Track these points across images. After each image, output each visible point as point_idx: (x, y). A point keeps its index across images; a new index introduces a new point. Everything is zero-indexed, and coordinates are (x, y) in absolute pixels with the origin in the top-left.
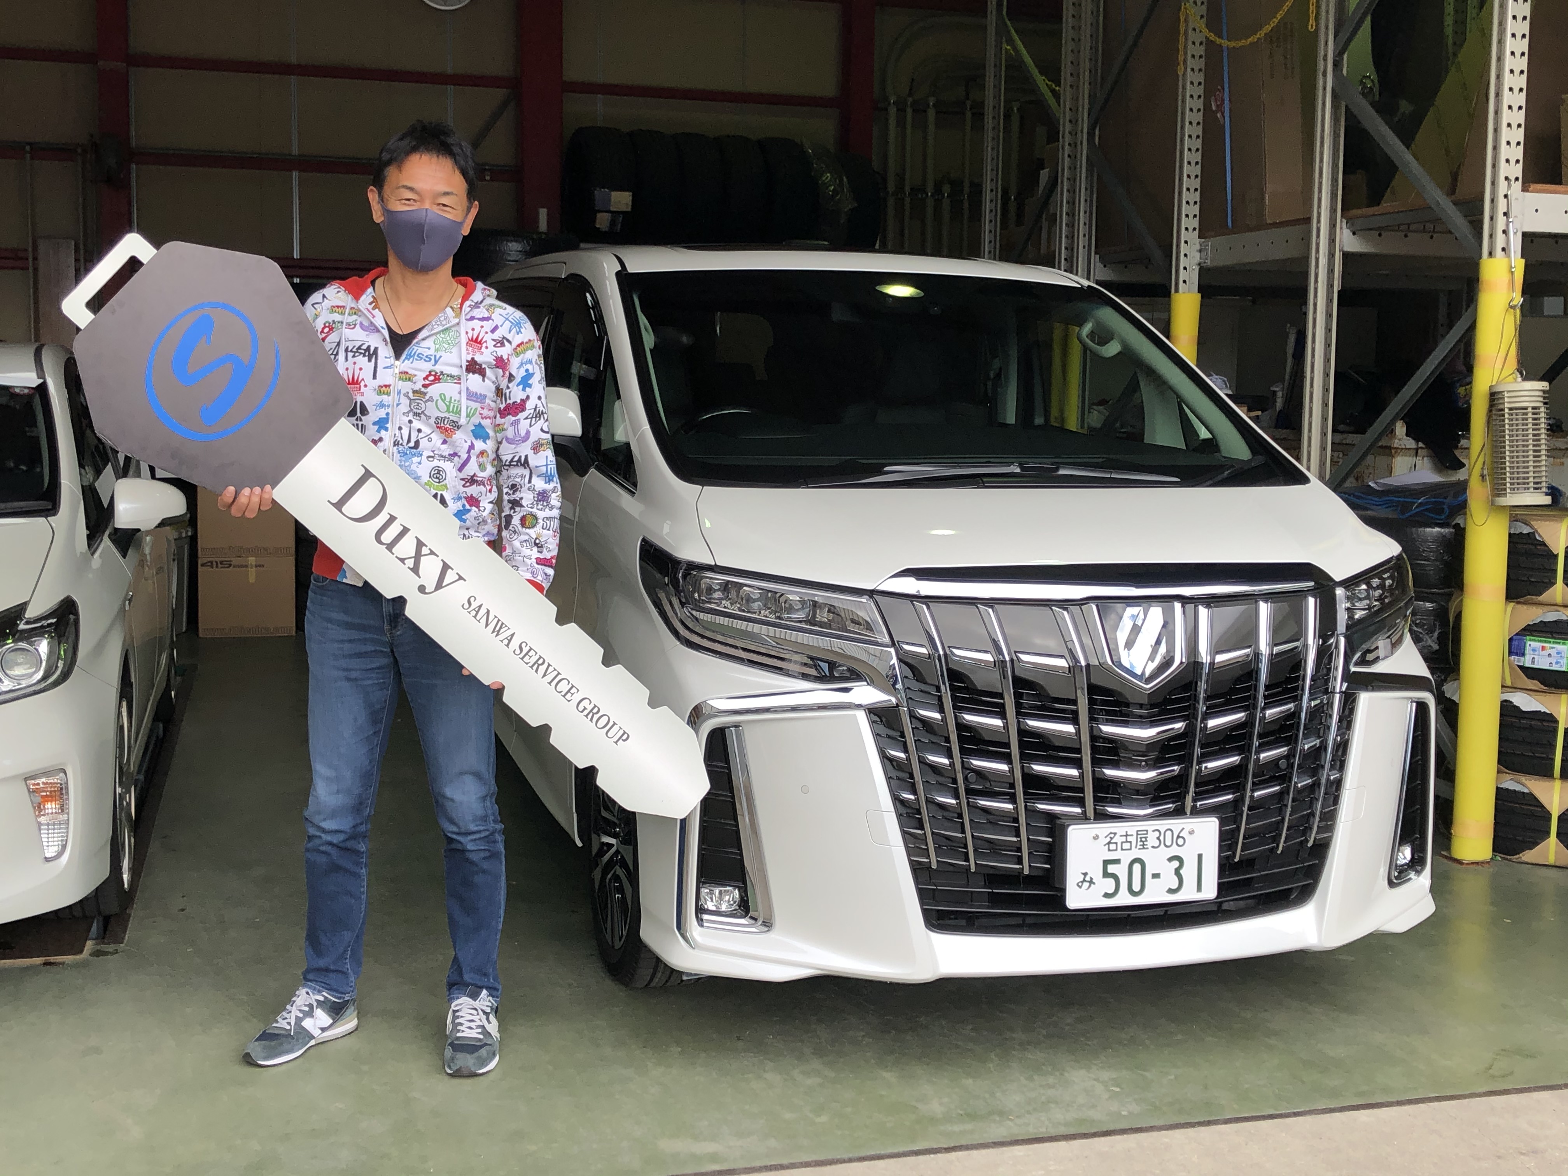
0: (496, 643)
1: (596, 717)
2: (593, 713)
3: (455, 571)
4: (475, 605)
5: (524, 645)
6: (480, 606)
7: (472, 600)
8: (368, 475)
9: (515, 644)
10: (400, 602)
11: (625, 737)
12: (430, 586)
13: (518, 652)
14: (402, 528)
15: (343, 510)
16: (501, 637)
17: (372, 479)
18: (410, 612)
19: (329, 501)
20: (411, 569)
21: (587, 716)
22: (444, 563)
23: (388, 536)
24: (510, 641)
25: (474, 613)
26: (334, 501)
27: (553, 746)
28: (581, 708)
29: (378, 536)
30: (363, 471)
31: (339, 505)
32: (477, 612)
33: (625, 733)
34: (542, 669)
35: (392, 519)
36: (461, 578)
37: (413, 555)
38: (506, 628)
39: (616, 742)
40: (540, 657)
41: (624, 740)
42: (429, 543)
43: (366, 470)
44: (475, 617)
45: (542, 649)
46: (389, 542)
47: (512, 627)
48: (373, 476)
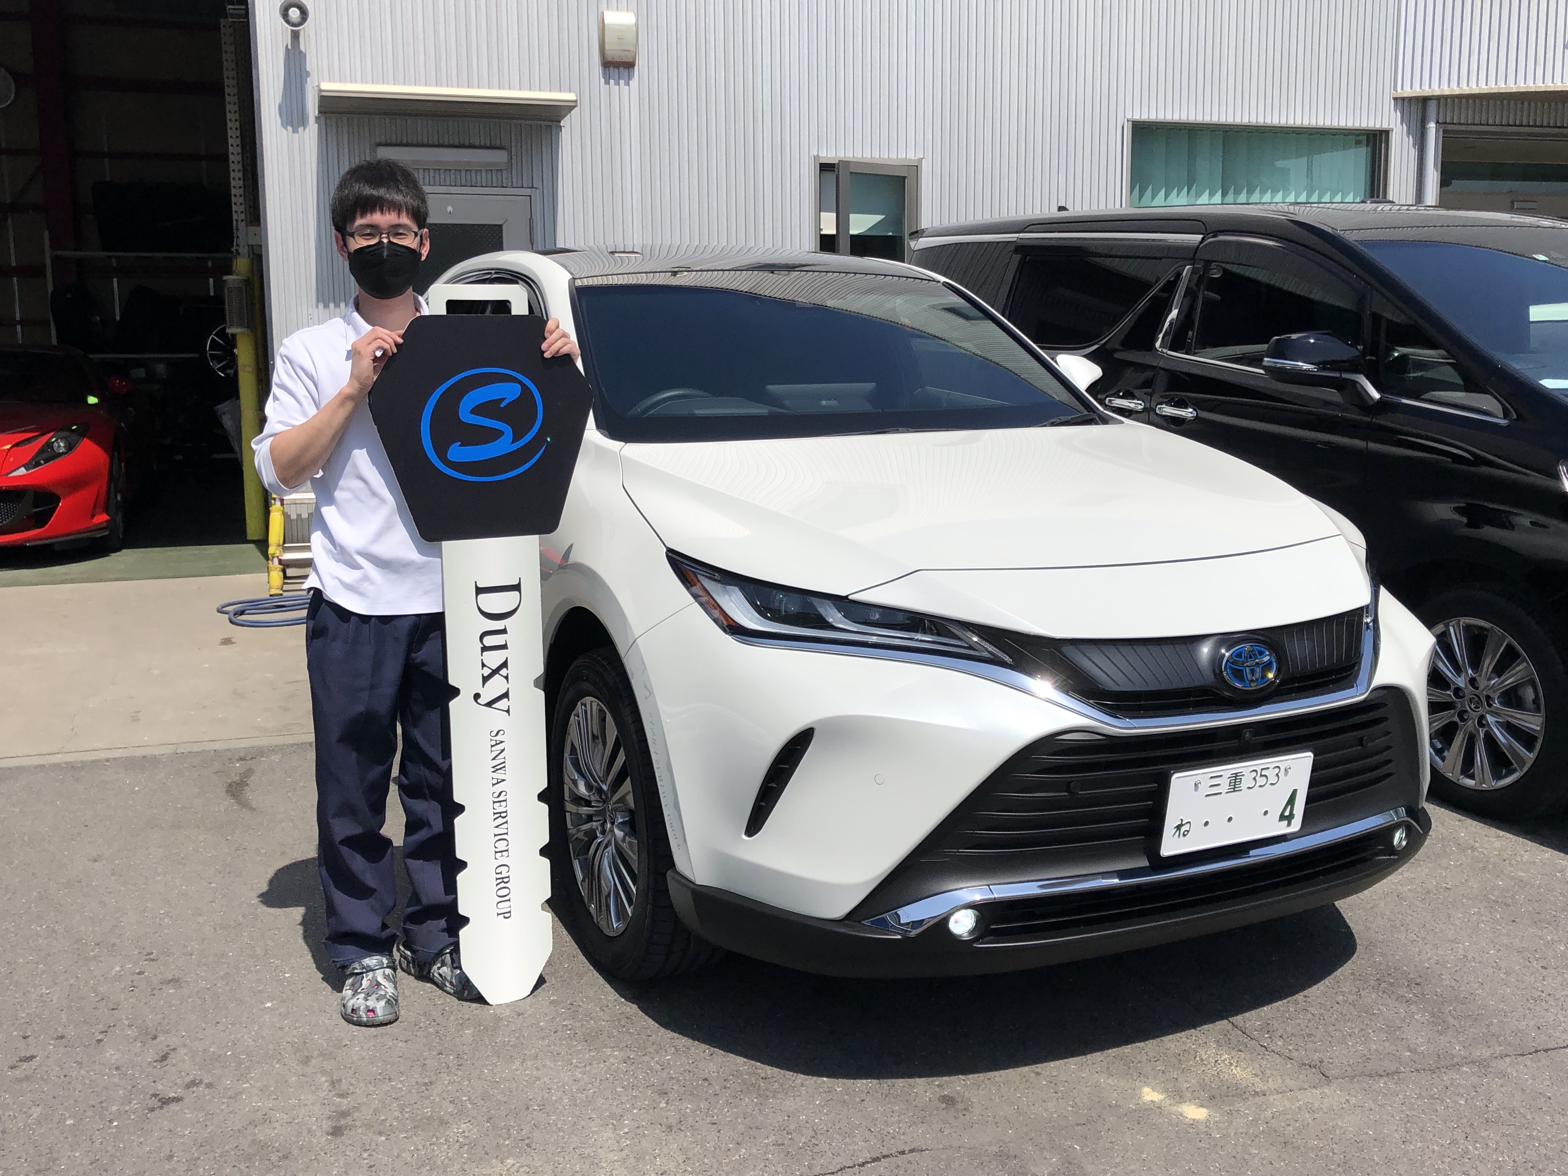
0: (489, 776)
1: (503, 885)
2: (503, 881)
3: (509, 703)
4: (500, 738)
5: (504, 794)
6: (502, 742)
7: (501, 732)
8: (517, 588)
9: (498, 788)
10: (455, 692)
11: (507, 915)
12: (483, 700)
13: (496, 795)
14: (504, 643)
15: (480, 596)
16: (495, 775)
17: (517, 593)
18: (454, 706)
19: (476, 582)
20: (483, 677)
21: (497, 879)
22: (508, 692)
23: (489, 641)
24: (498, 783)
25: (494, 743)
26: (479, 586)
27: (455, 882)
28: (498, 870)
29: (484, 635)
30: (517, 582)
31: (479, 591)
32: (497, 744)
33: (510, 912)
34: (501, 821)
35: (504, 631)
36: (508, 711)
37: (494, 669)
38: (504, 772)
39: (498, 914)
40: (506, 812)
41: (505, 917)
42: (511, 671)
43: (519, 583)
44: (492, 746)
45: (512, 808)
46: (487, 645)
47: (508, 774)
48: (520, 592)
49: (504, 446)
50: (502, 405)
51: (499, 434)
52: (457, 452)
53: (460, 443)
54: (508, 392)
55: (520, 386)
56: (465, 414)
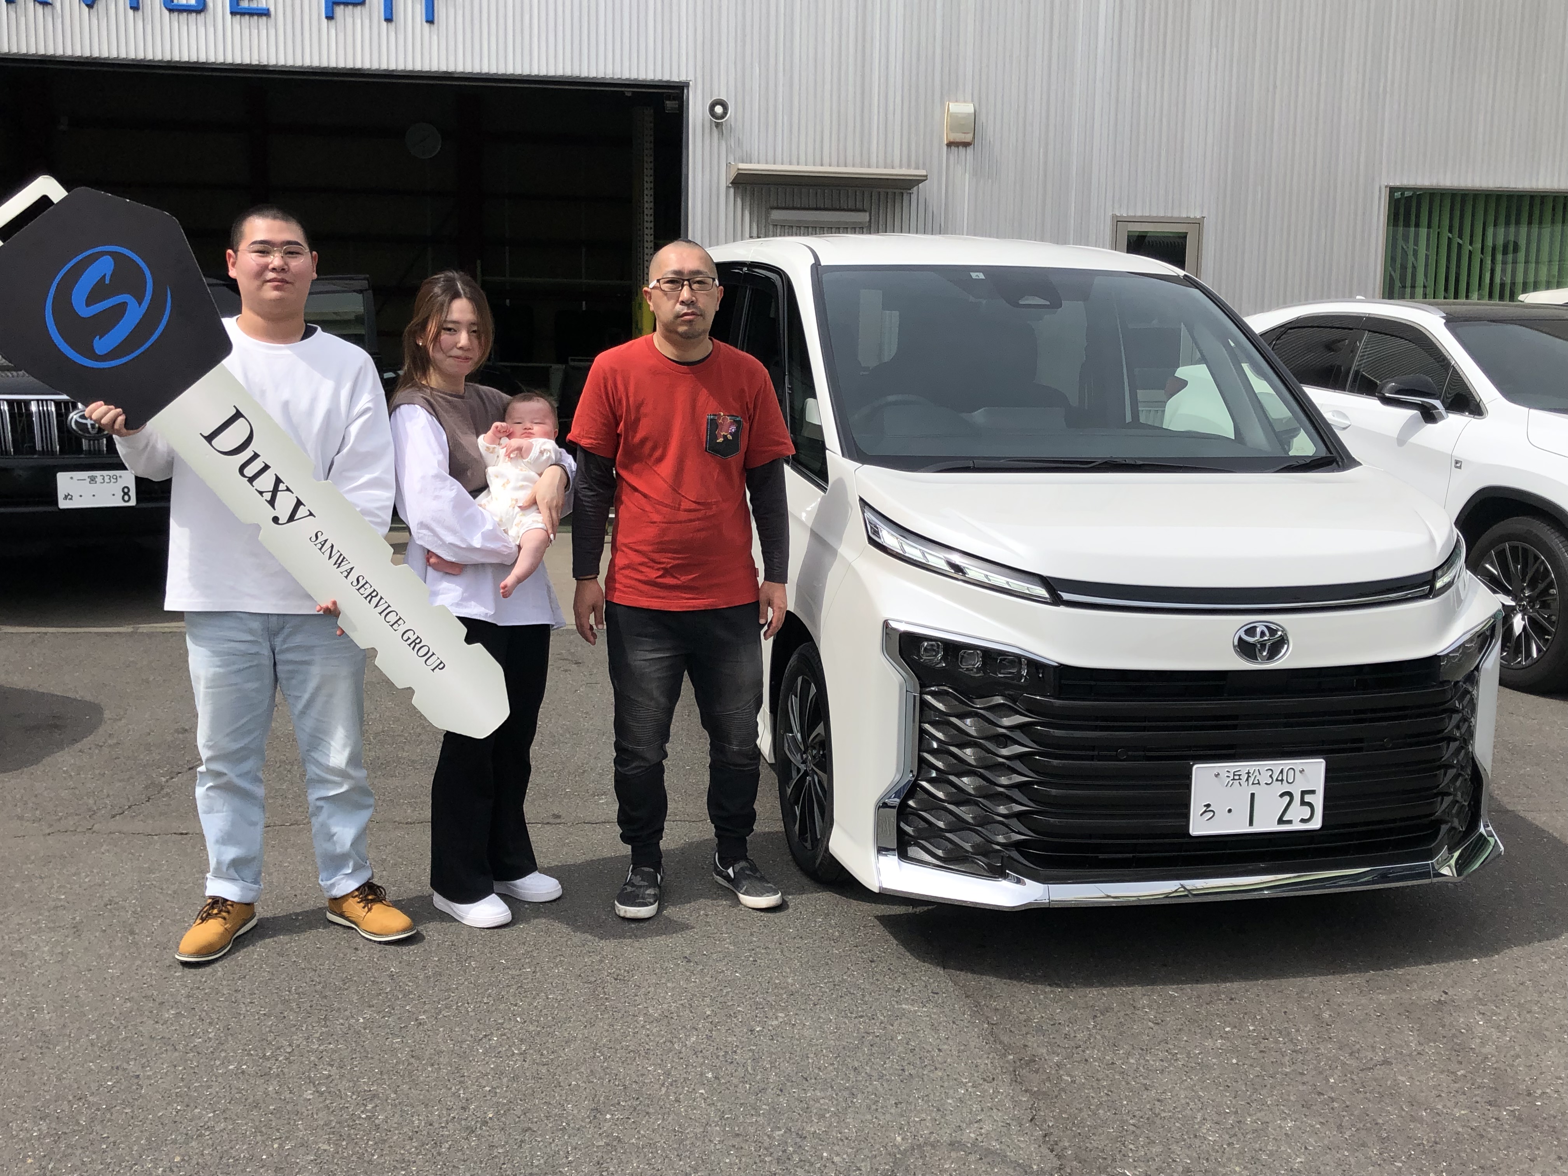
0: (337, 574)
1: (418, 646)
2: (416, 643)
3: (307, 508)
4: (321, 539)
5: (361, 579)
6: (326, 541)
7: (319, 534)
8: (238, 415)
9: (353, 577)
11: (441, 666)
12: (283, 518)
13: (355, 583)
14: (263, 465)
15: (213, 442)
16: (342, 569)
17: (242, 419)
19: (201, 434)
20: (269, 502)
21: (410, 645)
22: (298, 501)
23: (250, 471)
24: (349, 573)
25: (320, 546)
26: (206, 435)
28: (405, 637)
29: (242, 469)
30: (234, 411)
31: (210, 438)
32: (323, 545)
33: (441, 662)
34: (375, 601)
35: (256, 456)
36: (311, 514)
37: (271, 489)
38: (347, 562)
39: (433, 670)
40: (374, 590)
41: (440, 669)
42: (287, 481)
43: (238, 411)
44: (320, 549)
45: (376, 584)
46: (250, 476)
47: (352, 560)
48: (243, 416)
49: (135, 313)
50: (107, 282)
51: (122, 307)
52: (102, 345)
53: (98, 337)
54: (104, 267)
55: (108, 258)
56: (85, 312)
